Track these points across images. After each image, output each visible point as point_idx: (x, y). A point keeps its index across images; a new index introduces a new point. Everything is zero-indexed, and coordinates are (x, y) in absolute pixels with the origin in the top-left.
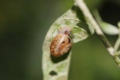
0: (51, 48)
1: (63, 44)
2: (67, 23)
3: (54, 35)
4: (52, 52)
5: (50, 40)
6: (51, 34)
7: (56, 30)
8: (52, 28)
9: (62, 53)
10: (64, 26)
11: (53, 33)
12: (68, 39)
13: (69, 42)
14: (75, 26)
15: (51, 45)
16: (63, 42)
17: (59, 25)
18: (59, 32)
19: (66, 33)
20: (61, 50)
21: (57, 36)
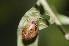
0: (22, 34)
1: (31, 31)
2: (34, 15)
3: (25, 24)
4: (23, 37)
5: (22, 28)
6: (22, 23)
7: (26, 21)
8: (23, 19)
9: (30, 38)
10: (32, 17)
11: (24, 22)
12: (35, 27)
13: (36, 30)
14: (40, 17)
15: (22, 32)
16: (31, 30)
17: (28, 17)
18: (28, 22)
19: (33, 22)
20: (30, 35)
21: (27, 25)
